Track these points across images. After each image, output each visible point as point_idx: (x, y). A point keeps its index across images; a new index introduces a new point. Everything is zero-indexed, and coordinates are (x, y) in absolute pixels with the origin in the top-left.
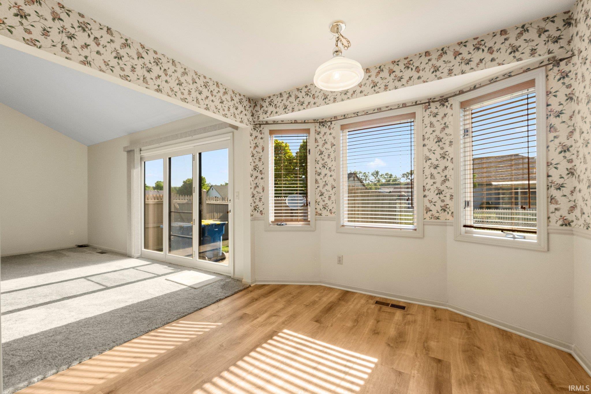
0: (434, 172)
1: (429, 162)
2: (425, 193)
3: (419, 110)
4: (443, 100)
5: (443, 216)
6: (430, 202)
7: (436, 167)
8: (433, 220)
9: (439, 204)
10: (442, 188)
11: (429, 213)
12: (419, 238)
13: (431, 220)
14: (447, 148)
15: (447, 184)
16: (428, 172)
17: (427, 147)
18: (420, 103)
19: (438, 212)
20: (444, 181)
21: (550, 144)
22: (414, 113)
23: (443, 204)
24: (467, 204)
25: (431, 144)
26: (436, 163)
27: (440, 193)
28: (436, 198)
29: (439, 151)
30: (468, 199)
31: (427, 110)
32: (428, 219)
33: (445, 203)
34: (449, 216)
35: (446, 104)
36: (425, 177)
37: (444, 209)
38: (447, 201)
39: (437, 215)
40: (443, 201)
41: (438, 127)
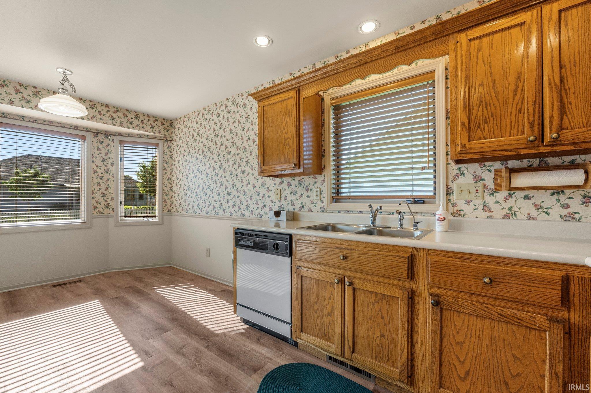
0: (100, 181)
1: (96, 174)
2: (93, 196)
3: (89, 136)
4: (107, 134)
5: (106, 211)
6: (97, 202)
7: (101, 178)
8: (99, 215)
9: (104, 203)
10: (106, 192)
11: (96, 210)
12: (88, 228)
13: (98, 215)
14: (109, 167)
15: (109, 190)
16: (95, 181)
17: (95, 163)
18: (90, 130)
19: (102, 209)
20: (107, 189)
21: (164, 175)
22: (85, 136)
23: (106, 203)
24: (121, 203)
25: (98, 161)
26: (102, 175)
27: (104, 195)
28: (101, 199)
29: (103, 168)
30: (122, 200)
31: (95, 138)
32: (95, 214)
33: (108, 203)
34: (110, 211)
35: (110, 137)
36: (93, 184)
37: (107, 207)
38: (109, 201)
39: (102, 211)
40: (106, 201)
41: (104, 151)
